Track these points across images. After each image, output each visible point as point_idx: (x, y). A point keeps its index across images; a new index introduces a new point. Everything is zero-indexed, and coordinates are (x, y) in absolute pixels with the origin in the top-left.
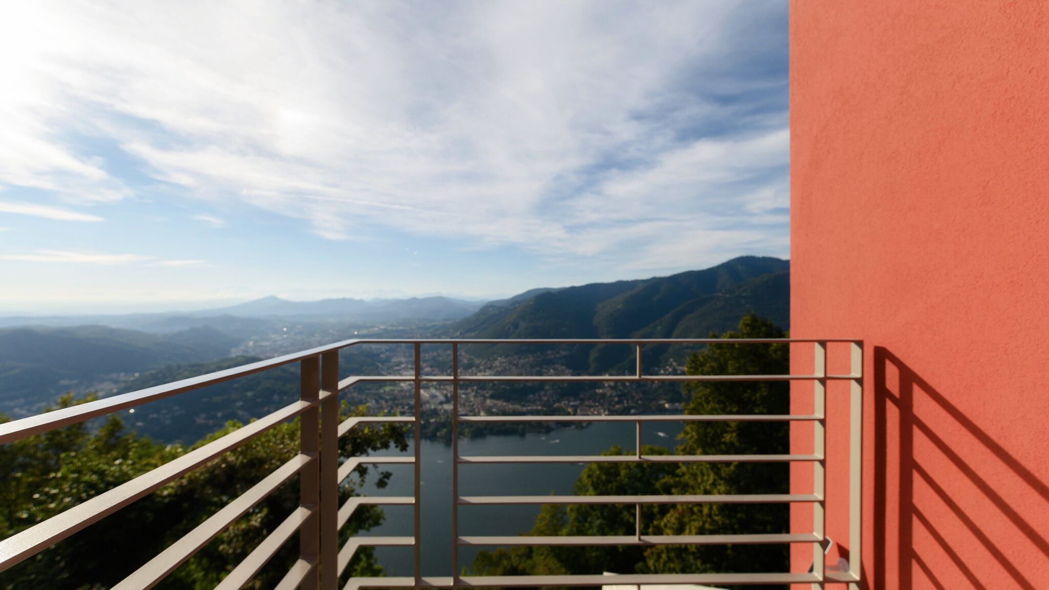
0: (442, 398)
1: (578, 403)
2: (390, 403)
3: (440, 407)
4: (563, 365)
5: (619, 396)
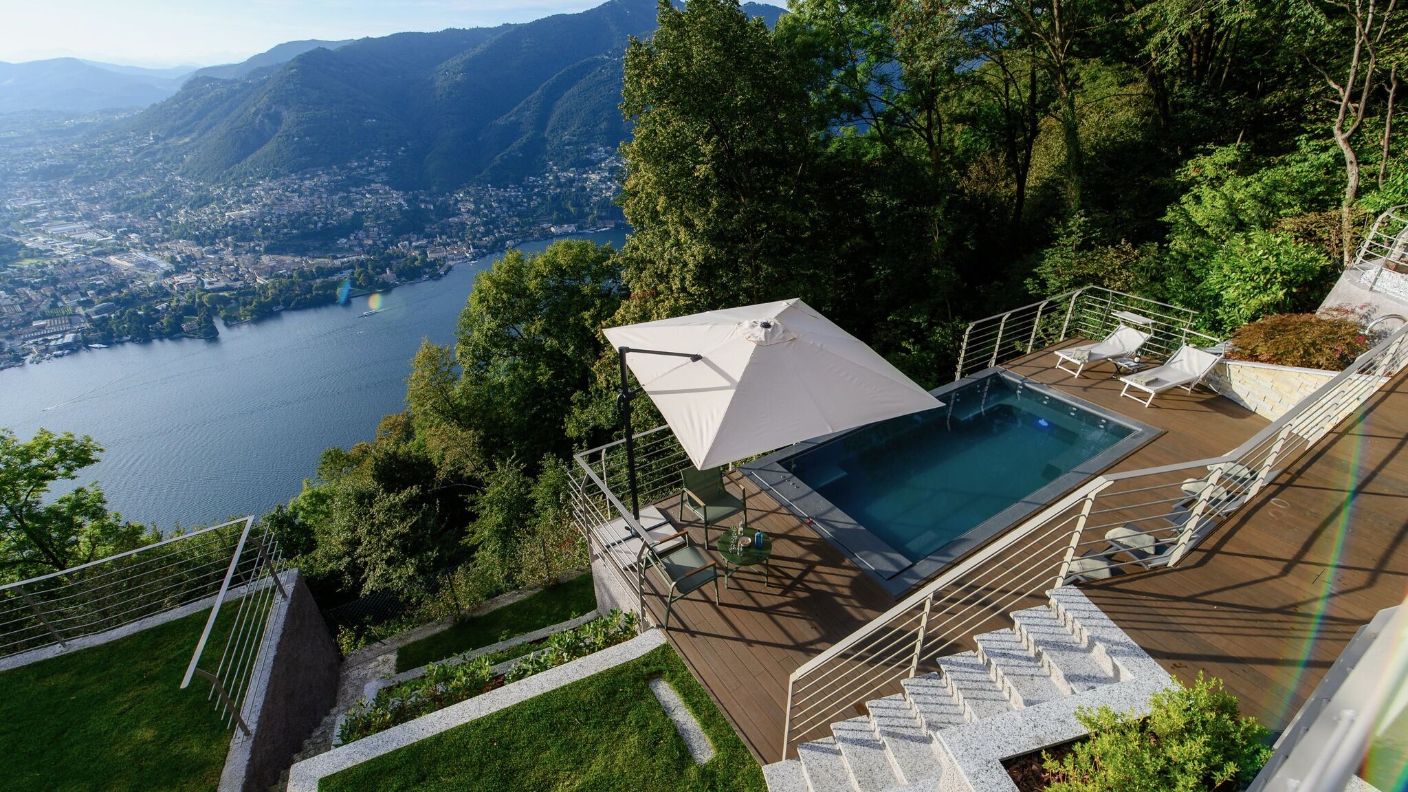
0: (165, 265)
1: (423, 242)
2: (47, 290)
3: (168, 281)
4: (385, 183)
5: (485, 224)
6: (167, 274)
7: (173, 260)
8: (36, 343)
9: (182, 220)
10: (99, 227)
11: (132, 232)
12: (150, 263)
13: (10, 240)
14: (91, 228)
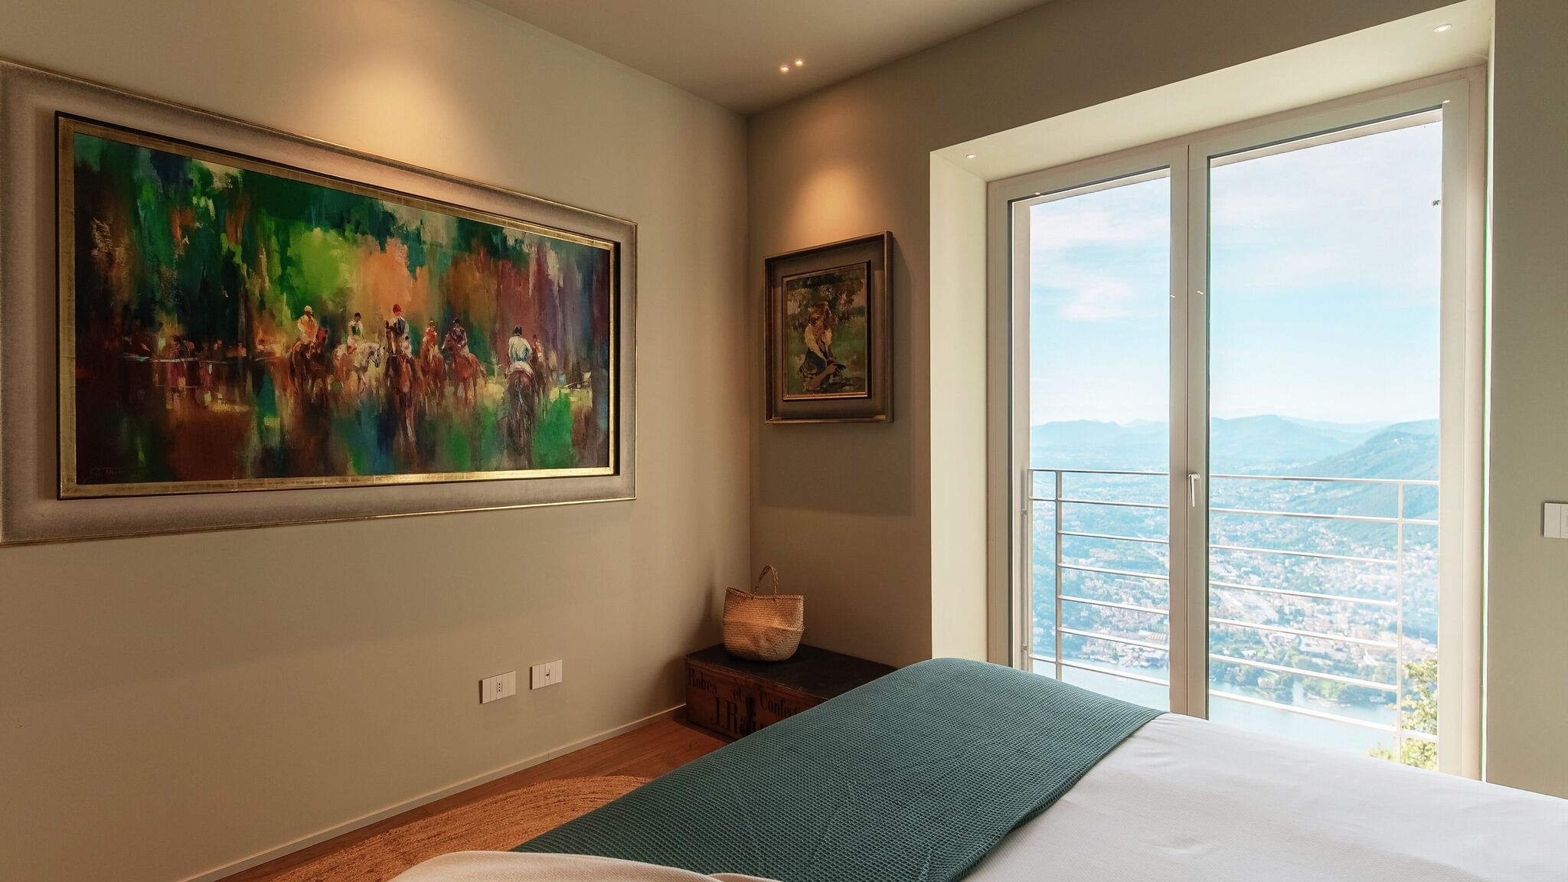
0: (1270, 613)
3: (1266, 629)
6: (1269, 622)
7: (1280, 611)
8: (1133, 649)
9: (1308, 572)
10: (1228, 563)
11: (1255, 573)
12: (1257, 607)
13: (1157, 559)
14: (1221, 562)
